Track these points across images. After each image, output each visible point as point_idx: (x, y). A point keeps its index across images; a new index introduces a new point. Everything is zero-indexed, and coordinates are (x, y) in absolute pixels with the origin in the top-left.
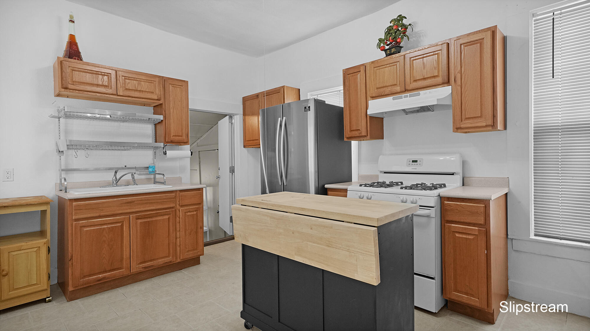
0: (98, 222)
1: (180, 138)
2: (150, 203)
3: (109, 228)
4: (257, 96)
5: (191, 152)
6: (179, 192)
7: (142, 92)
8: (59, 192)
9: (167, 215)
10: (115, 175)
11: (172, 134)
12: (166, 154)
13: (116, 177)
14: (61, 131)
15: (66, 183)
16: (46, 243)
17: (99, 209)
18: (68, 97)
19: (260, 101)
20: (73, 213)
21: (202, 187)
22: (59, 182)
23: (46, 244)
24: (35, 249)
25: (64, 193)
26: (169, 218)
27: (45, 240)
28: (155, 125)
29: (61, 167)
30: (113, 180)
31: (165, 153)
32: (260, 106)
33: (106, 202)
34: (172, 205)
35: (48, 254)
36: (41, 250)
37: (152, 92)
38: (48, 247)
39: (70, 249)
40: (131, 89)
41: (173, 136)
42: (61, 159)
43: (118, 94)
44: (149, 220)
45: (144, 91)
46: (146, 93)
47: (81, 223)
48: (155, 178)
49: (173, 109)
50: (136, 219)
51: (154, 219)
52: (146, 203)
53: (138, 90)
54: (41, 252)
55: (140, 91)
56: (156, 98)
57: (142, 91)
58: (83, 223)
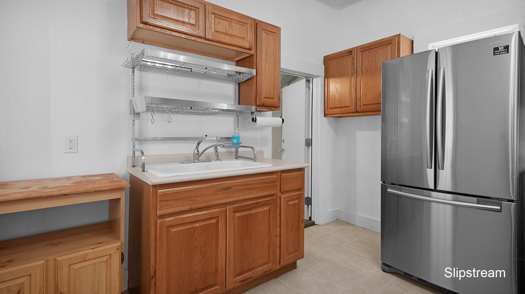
0: (189, 218)
1: (271, 100)
2: (250, 189)
3: (202, 227)
4: (350, 52)
5: (282, 119)
6: (280, 174)
7: (232, 37)
8: (132, 168)
9: (268, 205)
10: (197, 148)
11: (264, 95)
12: (256, 121)
13: (198, 150)
14: (135, 86)
15: (143, 158)
16: (119, 248)
17: (191, 199)
18: (143, 42)
19: (354, 58)
20: (158, 206)
21: (304, 167)
22: (132, 155)
23: (119, 250)
24: (106, 258)
25: (141, 173)
26: (269, 209)
27: (118, 244)
28: (239, 84)
29: (134, 136)
30: (194, 153)
31: (254, 120)
32: (354, 64)
33: (199, 189)
34: (272, 192)
35: (122, 264)
36: (112, 258)
37: (244, 38)
38: (122, 254)
39: (152, 261)
40: (221, 32)
41: (265, 98)
42: (135, 124)
43: (207, 37)
44: (247, 213)
45: (235, 36)
46: (237, 39)
47: (168, 221)
48: (237, 152)
49: (266, 62)
50: (234, 212)
51: (253, 211)
52: (245, 189)
53: (229, 33)
54: (112, 262)
55: (231, 35)
56: (247, 46)
57: (233, 35)
58: (170, 221)
